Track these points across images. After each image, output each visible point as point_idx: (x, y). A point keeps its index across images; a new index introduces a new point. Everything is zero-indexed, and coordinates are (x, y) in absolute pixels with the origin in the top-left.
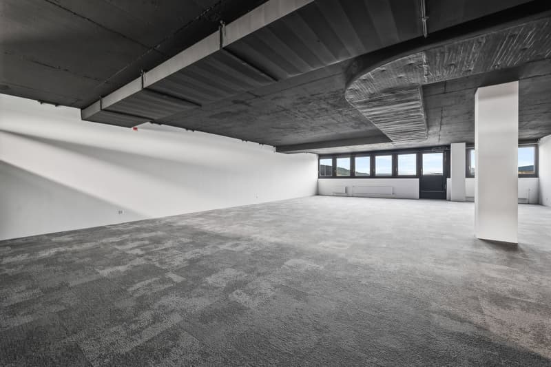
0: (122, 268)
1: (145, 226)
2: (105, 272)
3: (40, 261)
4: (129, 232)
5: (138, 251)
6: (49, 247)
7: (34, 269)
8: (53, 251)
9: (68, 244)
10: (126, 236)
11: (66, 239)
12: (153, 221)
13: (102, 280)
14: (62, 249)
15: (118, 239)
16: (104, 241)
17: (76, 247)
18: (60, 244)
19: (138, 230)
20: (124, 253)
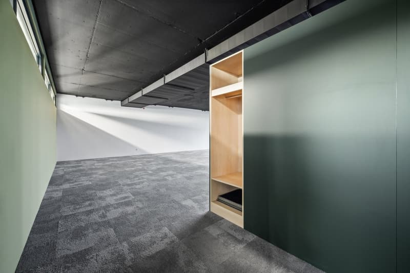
0: (133, 169)
1: (146, 156)
2: (127, 169)
3: (106, 165)
4: (139, 158)
5: (141, 165)
6: (109, 162)
7: (105, 167)
8: (111, 163)
9: (115, 161)
10: (138, 160)
11: (115, 159)
12: (152, 155)
13: (125, 171)
14: (113, 162)
15: (133, 161)
16: (129, 161)
17: (118, 162)
18: (113, 161)
19: (143, 158)
20: (135, 165)
